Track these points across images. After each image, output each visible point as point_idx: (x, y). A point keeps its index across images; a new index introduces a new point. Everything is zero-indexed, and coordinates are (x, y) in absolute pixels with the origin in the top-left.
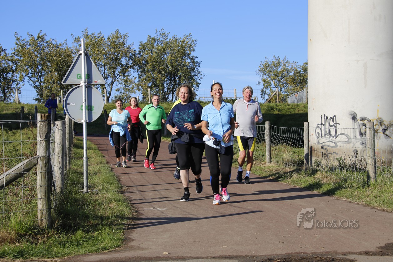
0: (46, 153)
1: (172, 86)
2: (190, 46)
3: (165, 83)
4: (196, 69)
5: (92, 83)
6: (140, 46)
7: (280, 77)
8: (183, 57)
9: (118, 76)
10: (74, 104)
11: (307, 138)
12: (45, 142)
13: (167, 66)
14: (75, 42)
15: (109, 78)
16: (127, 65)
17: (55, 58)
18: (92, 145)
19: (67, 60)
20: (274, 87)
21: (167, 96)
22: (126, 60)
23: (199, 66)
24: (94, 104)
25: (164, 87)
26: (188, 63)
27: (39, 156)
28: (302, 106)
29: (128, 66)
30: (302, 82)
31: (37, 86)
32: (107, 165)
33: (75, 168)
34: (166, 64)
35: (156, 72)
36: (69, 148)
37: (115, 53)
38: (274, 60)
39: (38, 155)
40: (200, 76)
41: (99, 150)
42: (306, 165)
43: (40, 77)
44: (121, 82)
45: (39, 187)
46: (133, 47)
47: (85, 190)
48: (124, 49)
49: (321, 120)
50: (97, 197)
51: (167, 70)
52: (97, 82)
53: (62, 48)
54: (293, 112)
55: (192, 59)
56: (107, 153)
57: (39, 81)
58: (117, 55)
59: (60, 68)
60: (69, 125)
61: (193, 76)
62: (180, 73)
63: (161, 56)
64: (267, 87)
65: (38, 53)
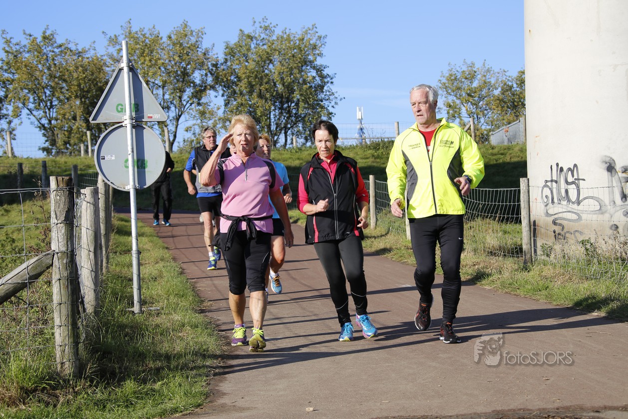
0: (68, 246)
1: (284, 119)
2: (315, 47)
3: (272, 114)
4: (325, 88)
5: (143, 120)
6: (225, 49)
7: (476, 99)
8: (302, 66)
9: (188, 105)
10: (113, 158)
11: (527, 206)
12: (65, 226)
13: (275, 84)
14: (109, 46)
15: (173, 108)
16: (204, 85)
17: (75, 75)
18: (146, 229)
19: (97, 77)
20: (467, 116)
21: (276, 138)
22: (202, 75)
23: (332, 83)
24: (147, 157)
25: (270, 122)
26: (311, 78)
27: (54, 251)
28: (517, 149)
29: (206, 86)
30: (516, 106)
31: (43, 125)
32: (173, 264)
33: (118, 269)
34: (273, 80)
35: (255, 94)
36: (107, 235)
37: (181, 63)
38: (464, 68)
39: (53, 249)
40: (334, 101)
41: (158, 236)
42: (525, 255)
43: (49, 109)
44: (194, 114)
45: (56, 305)
46: (214, 52)
47: (136, 308)
48: (197, 56)
49: (552, 174)
50: (158, 320)
51: (274, 91)
52: (151, 117)
53: (87, 56)
54: (501, 161)
55: (319, 70)
56: (174, 241)
57: (48, 115)
58: (185, 66)
59: (84, 91)
60: (105, 195)
61: (322, 101)
62: (296, 96)
63: (263, 67)
64: (454, 117)
65: (43, 66)
